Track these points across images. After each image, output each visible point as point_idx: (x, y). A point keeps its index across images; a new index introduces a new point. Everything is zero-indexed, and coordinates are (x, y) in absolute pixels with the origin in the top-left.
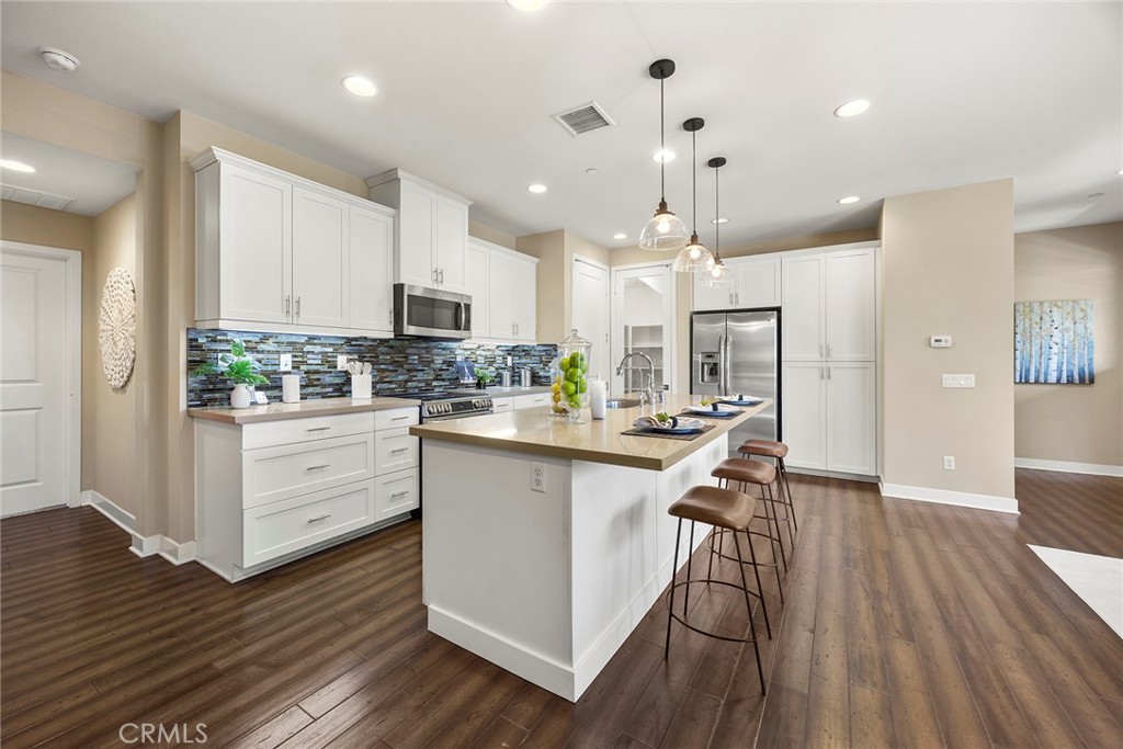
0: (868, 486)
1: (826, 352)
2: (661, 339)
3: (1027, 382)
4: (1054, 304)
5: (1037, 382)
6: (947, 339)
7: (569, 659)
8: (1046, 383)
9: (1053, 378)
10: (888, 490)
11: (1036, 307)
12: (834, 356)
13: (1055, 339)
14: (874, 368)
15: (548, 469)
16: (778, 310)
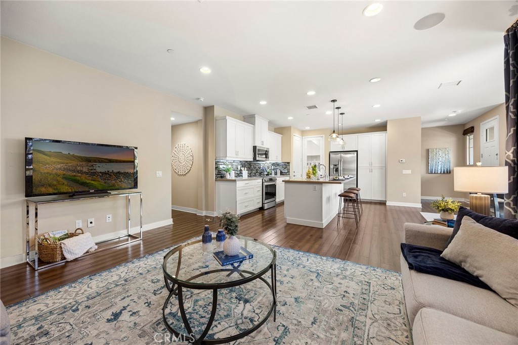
0: (383, 203)
1: (371, 164)
2: (320, 160)
3: (432, 173)
4: (440, 149)
5: (435, 173)
6: (404, 160)
7: (322, 221)
8: (437, 173)
9: (439, 172)
10: (388, 204)
11: (435, 150)
12: (373, 165)
13: (440, 160)
14: (385, 169)
15: (317, 186)
16: (357, 151)
